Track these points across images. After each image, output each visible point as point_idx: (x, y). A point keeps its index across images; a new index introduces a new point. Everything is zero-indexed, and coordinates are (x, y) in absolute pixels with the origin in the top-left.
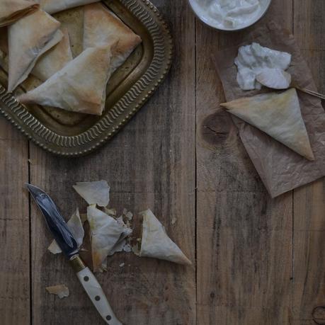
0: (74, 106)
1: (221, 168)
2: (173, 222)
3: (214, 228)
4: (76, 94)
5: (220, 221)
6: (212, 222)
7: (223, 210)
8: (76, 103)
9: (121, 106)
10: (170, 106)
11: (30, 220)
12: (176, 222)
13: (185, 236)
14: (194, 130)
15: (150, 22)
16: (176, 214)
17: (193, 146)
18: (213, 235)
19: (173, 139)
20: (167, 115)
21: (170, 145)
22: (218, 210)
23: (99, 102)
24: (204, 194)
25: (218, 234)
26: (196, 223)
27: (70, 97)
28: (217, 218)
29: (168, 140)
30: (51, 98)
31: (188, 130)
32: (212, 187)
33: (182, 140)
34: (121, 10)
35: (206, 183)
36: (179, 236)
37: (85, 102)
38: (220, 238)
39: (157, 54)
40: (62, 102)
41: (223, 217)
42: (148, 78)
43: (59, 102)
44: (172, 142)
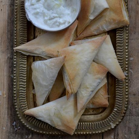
0: (58, 125)
4: (61, 119)
8: (60, 124)
30: (45, 116)
37: (65, 125)
40: (52, 121)
43: (49, 120)
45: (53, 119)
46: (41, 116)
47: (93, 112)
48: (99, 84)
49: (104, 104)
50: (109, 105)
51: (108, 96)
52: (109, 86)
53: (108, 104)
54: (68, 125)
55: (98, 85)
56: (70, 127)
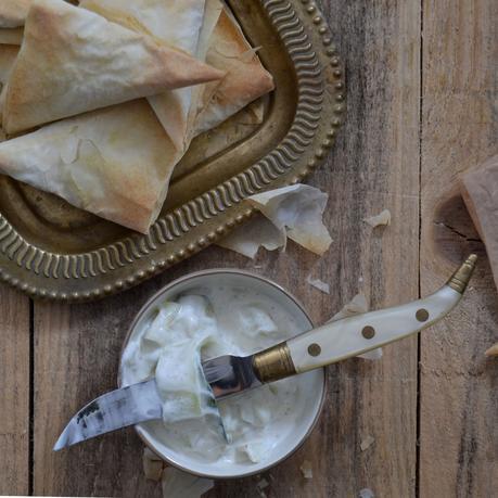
0: (92, 200)
1: (479, 322)
2: (365, 445)
3: (461, 461)
5: (474, 445)
6: (455, 446)
7: (482, 419)
8: (99, 193)
9: (186, 218)
10: (362, 176)
11: (31, 437)
12: (373, 446)
13: (394, 477)
14: (415, 231)
15: (304, 51)
16: (372, 428)
17: (414, 270)
18: (459, 477)
19: (367, 251)
20: (354, 197)
21: (359, 265)
22: (469, 418)
23: (150, 206)
24: (436, 380)
25: (470, 474)
26: (418, 448)
27: (89, 177)
28: (468, 439)
29: (356, 253)
30: (44, 168)
31: (402, 232)
32: (458, 365)
33: (388, 256)
34: (249, 7)
35: (443, 355)
36: (378, 478)
37: (118, 197)
38: (475, 484)
39: (298, 127)
40: (69, 183)
41: (481, 436)
42: (262, 175)
43: (59, 181)
44: (364, 260)
45: (74, 178)
46: (28, 166)
47: (236, 132)
48: (200, 25)
49: (256, 81)
50: (274, 80)
51: (256, 49)
52: (242, 19)
53: (271, 77)
54: (128, 195)
55: (200, 30)
56: (136, 204)
